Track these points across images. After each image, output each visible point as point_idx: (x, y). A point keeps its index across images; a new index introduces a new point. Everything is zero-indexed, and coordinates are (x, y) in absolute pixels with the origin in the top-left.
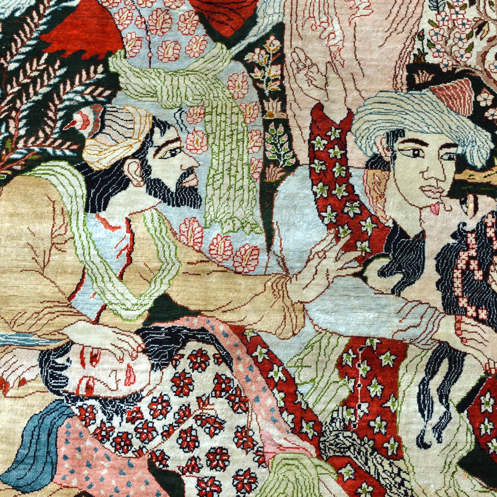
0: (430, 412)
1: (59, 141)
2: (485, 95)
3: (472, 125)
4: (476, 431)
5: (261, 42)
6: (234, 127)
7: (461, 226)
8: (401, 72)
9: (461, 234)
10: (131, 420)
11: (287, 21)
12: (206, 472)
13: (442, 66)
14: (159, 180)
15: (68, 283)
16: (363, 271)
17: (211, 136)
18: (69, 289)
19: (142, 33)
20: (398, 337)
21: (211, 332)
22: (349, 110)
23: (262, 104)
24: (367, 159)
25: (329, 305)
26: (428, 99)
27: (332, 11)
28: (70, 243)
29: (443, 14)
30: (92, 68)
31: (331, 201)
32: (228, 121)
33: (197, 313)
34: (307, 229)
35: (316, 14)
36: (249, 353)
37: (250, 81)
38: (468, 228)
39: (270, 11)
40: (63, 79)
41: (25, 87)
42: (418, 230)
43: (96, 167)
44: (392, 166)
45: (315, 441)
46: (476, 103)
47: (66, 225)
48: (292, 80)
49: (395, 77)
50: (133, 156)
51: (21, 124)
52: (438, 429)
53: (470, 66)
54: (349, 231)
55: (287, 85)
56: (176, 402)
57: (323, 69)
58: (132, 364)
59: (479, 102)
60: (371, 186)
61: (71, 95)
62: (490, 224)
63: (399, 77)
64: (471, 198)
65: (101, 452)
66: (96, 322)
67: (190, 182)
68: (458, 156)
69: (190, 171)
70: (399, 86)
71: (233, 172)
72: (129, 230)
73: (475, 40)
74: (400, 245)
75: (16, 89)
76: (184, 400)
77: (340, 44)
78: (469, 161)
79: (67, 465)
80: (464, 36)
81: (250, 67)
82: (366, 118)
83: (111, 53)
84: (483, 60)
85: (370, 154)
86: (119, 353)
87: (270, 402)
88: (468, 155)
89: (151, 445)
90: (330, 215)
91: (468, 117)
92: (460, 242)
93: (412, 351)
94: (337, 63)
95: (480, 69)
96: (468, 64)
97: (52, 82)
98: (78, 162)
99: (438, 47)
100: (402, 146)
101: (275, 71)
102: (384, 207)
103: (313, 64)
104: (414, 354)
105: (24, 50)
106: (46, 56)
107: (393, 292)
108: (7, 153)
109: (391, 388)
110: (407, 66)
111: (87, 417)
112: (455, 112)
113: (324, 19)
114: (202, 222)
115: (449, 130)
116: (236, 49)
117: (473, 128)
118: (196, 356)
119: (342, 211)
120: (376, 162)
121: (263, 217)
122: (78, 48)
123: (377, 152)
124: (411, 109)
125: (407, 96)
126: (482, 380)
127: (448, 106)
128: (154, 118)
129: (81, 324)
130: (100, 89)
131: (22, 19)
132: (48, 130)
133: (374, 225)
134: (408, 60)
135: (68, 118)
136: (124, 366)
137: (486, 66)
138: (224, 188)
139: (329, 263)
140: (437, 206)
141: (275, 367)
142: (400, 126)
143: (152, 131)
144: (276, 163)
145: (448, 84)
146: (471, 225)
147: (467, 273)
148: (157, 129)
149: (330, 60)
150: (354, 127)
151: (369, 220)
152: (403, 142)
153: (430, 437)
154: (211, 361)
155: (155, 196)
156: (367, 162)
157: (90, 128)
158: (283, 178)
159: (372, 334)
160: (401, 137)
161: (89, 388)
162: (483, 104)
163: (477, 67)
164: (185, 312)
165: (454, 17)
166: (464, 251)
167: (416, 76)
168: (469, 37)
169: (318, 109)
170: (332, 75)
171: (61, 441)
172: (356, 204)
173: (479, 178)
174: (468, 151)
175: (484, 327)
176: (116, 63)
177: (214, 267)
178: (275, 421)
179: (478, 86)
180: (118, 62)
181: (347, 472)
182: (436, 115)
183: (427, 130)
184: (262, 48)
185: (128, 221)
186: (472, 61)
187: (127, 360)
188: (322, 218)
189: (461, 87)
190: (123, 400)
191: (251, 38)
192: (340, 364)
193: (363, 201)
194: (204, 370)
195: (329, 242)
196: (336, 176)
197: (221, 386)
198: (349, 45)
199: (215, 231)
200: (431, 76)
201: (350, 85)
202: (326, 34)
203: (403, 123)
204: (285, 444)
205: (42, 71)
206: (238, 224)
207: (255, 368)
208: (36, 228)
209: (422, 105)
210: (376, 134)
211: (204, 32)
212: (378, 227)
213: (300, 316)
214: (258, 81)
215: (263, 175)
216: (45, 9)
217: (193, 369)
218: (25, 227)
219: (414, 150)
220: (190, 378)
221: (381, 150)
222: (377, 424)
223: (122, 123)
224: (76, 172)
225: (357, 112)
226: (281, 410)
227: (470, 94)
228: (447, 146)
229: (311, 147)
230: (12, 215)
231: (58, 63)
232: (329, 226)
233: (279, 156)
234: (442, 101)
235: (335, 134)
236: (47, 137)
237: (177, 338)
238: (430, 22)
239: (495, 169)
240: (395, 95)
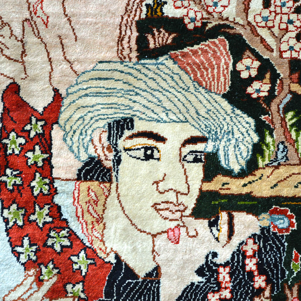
2: (247, 62)
3: (228, 107)
7: (210, 257)
8: (129, 33)
9: (210, 269)
13: (187, 21)
22: (56, 91)
24: (80, 165)
26: (167, 71)
31: (29, 230)
38: (219, 260)
42: (150, 267)
44: (114, 174)
46: (235, 74)
49: (121, 39)
53: (227, 19)
54: (56, 271)
57: (18, 31)
59: (239, 72)
60: (85, 207)
62: (250, 253)
63: (126, 39)
64: (224, 216)
68: (207, 155)
70: (126, 52)
74: (125, 288)
78: (223, 163)
82: (80, 102)
84: (246, 9)
85: (84, 157)
88: (221, 153)
90: (27, 250)
91: (224, 96)
92: (208, 280)
94: (38, 21)
95: (241, 22)
96: (225, 15)
100: (129, 144)
102: (102, 235)
110: (137, 23)
112: (205, 88)
115: (195, 116)
117: (229, 112)
119: (45, 245)
120: (92, 170)
123: (94, 154)
124: (143, 86)
125: (138, 67)
127: (196, 80)
133: (89, 261)
134: (138, 14)
137: (250, 19)
140: (176, 231)
142: (128, 113)
145: (196, 47)
149: (28, 16)
150: (63, 117)
151: (82, 254)
152: (131, 137)
156: (80, 171)
160: (129, 129)
162: (244, 75)
163: (238, 20)
166: (214, 292)
167: (150, 37)
169: (12, 91)
170: (31, 39)
172: (64, 233)
173: (235, 187)
174: (221, 148)
179: (238, 48)
182: (178, 95)
183: (165, 118)
186: (231, 10)
188: (18, 255)
189: (214, 51)
193: (73, 228)
195: (28, 287)
196: (36, 193)
200: (171, 37)
201: (56, 54)
203: (131, 108)
209: (159, 80)
210: (94, 126)
212: (95, 264)
219: (146, 149)
221: (100, 151)
225: (68, 94)
227: (226, 60)
228: (193, 140)
229: (2, 148)
232: (27, 266)
234: (187, 73)
235: (35, 128)
239: (258, 173)
240: (120, 67)
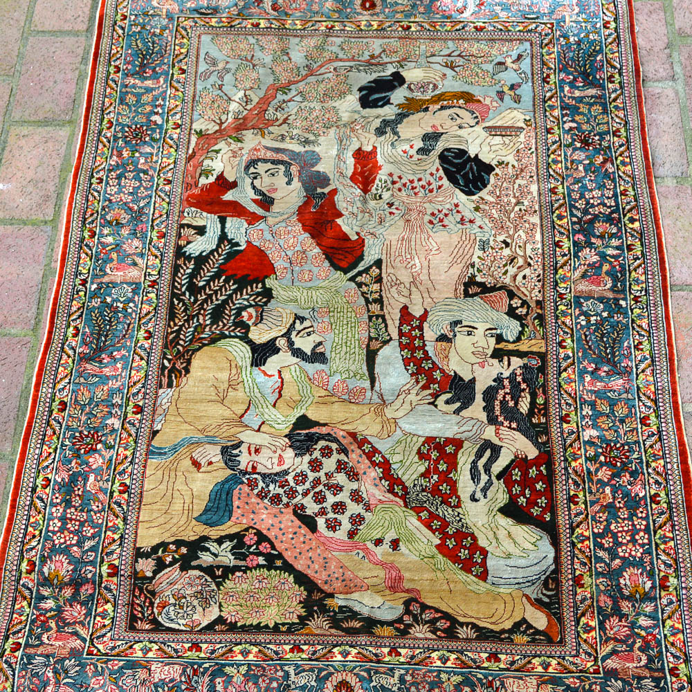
0: (479, 480)
1: (233, 328)
2: (516, 300)
3: (507, 318)
4: (510, 492)
5: (367, 270)
6: (349, 319)
7: (499, 375)
8: (460, 287)
10: (282, 487)
11: (384, 257)
12: (331, 515)
13: (487, 283)
14: (299, 349)
15: (239, 409)
16: (434, 401)
17: (334, 325)
18: (240, 412)
19: (288, 265)
20: (458, 436)
21: (334, 435)
22: (425, 309)
23: (367, 306)
25: (412, 420)
26: (478, 303)
27: (414, 252)
28: (241, 385)
29: (488, 253)
30: (255, 285)
31: (413, 359)
32: (345, 316)
34: (398, 376)
35: (403, 254)
36: (360, 447)
37: (360, 293)
38: (503, 376)
39: (373, 252)
40: (235, 291)
41: (210, 296)
42: (471, 377)
43: (258, 342)
44: (453, 340)
45: (403, 498)
46: (510, 305)
47: (239, 374)
48: (387, 292)
49: (456, 290)
50: (282, 336)
51: (207, 318)
52: (485, 490)
53: (506, 283)
54: (425, 378)
55: (384, 295)
56: (311, 476)
57: (408, 286)
58: (282, 454)
59: (512, 304)
60: (440, 351)
61: (240, 301)
62: (518, 374)
63: (459, 290)
64: (506, 358)
65: (261, 505)
66: (258, 430)
67: (320, 349)
68: (497, 335)
69: (320, 343)
70: (458, 295)
71: (348, 344)
72: (280, 377)
73: (509, 267)
74: (459, 386)
75: (204, 297)
76: (317, 474)
77: (419, 271)
78: (505, 338)
79: (239, 511)
80: (501, 266)
81: (360, 285)
82: (437, 314)
83: (267, 276)
84: (515, 280)
85: (439, 334)
86: (273, 448)
87: (373, 474)
88: (504, 334)
89: (295, 501)
90: (412, 367)
92: (499, 384)
93: (466, 444)
94: (417, 282)
95: (513, 285)
97: (228, 293)
98: (245, 339)
99: (484, 272)
101: (376, 287)
102: (448, 363)
103: (401, 283)
104: (468, 446)
105: (209, 274)
106: (224, 277)
107: (454, 413)
108: (198, 334)
109: (453, 465)
111: (252, 484)
112: (496, 310)
113: (409, 257)
114: (328, 373)
115: (491, 320)
116: (350, 275)
118: (324, 450)
119: (421, 366)
120: (443, 338)
121: (368, 370)
122: (245, 273)
123: (443, 333)
124: (467, 308)
125: (464, 301)
126: (512, 461)
127: (491, 306)
128: (296, 314)
129: (248, 432)
130: (260, 298)
131: (208, 256)
132: (225, 321)
133: (441, 375)
134: (464, 280)
135: (238, 314)
136: (277, 455)
137: (517, 283)
138: (342, 353)
139: (412, 397)
140: (483, 363)
141: (377, 455)
142: (459, 318)
143: (294, 322)
144: (377, 339)
145: (491, 294)
146: (506, 374)
147: (504, 403)
148: (297, 321)
149: (412, 280)
150: (428, 319)
151: (438, 371)
152: (461, 327)
153: (479, 495)
154: (335, 452)
155: (297, 357)
156: (437, 338)
157: (253, 320)
158: (381, 347)
159: (440, 435)
160: (460, 324)
161: (254, 468)
162: (514, 306)
163: (511, 284)
164: (317, 424)
165: (495, 254)
166: (501, 389)
167: (469, 289)
168: (504, 266)
170: (413, 289)
171: (235, 498)
172: (430, 361)
173: (511, 347)
174: (504, 332)
175: (514, 432)
176: (269, 283)
177: (337, 399)
178: (376, 486)
179: (511, 295)
180: (272, 281)
181: (424, 515)
182: (483, 312)
183: (477, 321)
184: (367, 274)
185: (279, 372)
186: (507, 280)
187: (279, 451)
188: (407, 370)
189: (500, 296)
190: (276, 474)
191: (360, 267)
192: (419, 452)
193: (434, 360)
194: (330, 457)
195: (412, 384)
196: (416, 345)
197: (341, 466)
198: (425, 271)
199: (337, 378)
200: (480, 289)
201: (425, 295)
202: (410, 265)
203: (461, 317)
204: (383, 499)
205: (221, 287)
206: (352, 374)
207: (363, 456)
208: (219, 375)
209: (474, 306)
210: (444, 323)
211: (329, 265)
212: (444, 376)
213: (393, 426)
214: (365, 293)
215: (368, 346)
216: (222, 251)
217: (323, 456)
218: (211, 375)
219: (468, 332)
220: (321, 462)
221: (446, 332)
222: (444, 488)
223: (275, 318)
224: (245, 344)
225: (431, 311)
226: (381, 479)
227: (506, 300)
228: (490, 329)
229: (400, 330)
230: (203, 368)
231: (232, 282)
232: (412, 375)
233: (379, 335)
234: (487, 304)
235: (416, 323)
236: (224, 325)
237: (312, 439)
238: (479, 257)
239: (522, 342)
240: (455, 300)
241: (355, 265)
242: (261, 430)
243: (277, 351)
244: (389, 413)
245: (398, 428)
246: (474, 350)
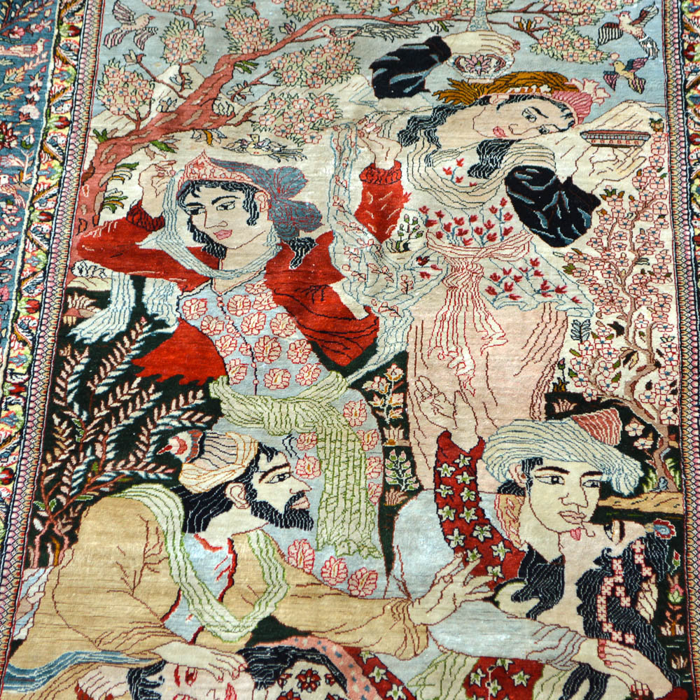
1: (153, 465)
2: (634, 425)
3: (619, 454)
5: (381, 371)
6: (350, 454)
7: (606, 552)
8: (539, 401)
9: (605, 560)
11: (410, 349)
13: (585, 395)
14: (265, 503)
15: (162, 605)
16: (494, 596)
17: (324, 463)
18: (162, 610)
19: (248, 360)
20: (533, 657)
21: (322, 652)
22: (480, 438)
23: (382, 431)
24: (500, 485)
25: (455, 627)
26: (570, 428)
27: (461, 340)
28: (164, 563)
29: (587, 344)
30: (191, 393)
31: (459, 524)
32: (344, 448)
33: (307, 634)
34: (432, 553)
35: (444, 343)
36: (365, 673)
37: (369, 409)
38: (612, 554)
39: (392, 340)
40: (158, 403)
41: (115, 411)
42: (556, 555)
43: (195, 490)
44: (527, 492)
46: (624, 433)
47: (162, 545)
48: (416, 408)
49: (532, 405)
50: (236, 480)
51: (109, 448)
53: (617, 396)
54: (479, 556)
55: (410, 413)
57: (451, 398)
58: (232, 683)
59: (628, 432)
60: (504, 510)
61: (165, 420)
62: (638, 550)
63: (537, 406)
64: (616, 524)
66: (193, 642)
67: (300, 504)
68: (602, 483)
69: (301, 494)
70: (536, 415)
71: (349, 496)
72: (232, 551)
73: (623, 369)
74: (536, 570)
75: (104, 412)
77: (471, 373)
78: (615, 489)
80: (609, 366)
81: (369, 396)
82: (499, 446)
83: (211, 379)
84: (633, 390)
85: (503, 480)
86: (218, 673)
88: (614, 483)
90: (457, 538)
91: (615, 447)
92: (604, 568)
93: (548, 671)
94: (467, 392)
95: (629, 399)
96: (616, 393)
97: (145, 406)
99: (581, 376)
100: (539, 473)
101: (396, 399)
102: (518, 531)
103: (439, 393)
104: (551, 674)
105: (113, 374)
106: (138, 380)
107: (528, 616)
108: (94, 475)
110: (545, 395)
112: (601, 441)
113: (453, 348)
114: (314, 544)
115: (592, 458)
116: (352, 378)
117: (620, 457)
118: (305, 676)
119: (471, 535)
120: (509, 488)
121: (382, 541)
122: (175, 373)
123: (510, 479)
124: (551, 438)
125: (546, 424)
127: (592, 435)
128: (260, 444)
129: (176, 645)
130: (199, 415)
131: (112, 344)
132: (140, 454)
133: (507, 550)
134: (546, 389)
135: (163, 442)
136: (224, 685)
137: (636, 396)
138: (339, 511)
139: (456, 588)
140: (578, 531)
141: (395, 687)
142: (538, 455)
143: (257, 458)
144: (397, 488)
145: (592, 414)
146: (617, 550)
147: (612, 600)
148: (263, 456)
149: (458, 388)
150: (485, 455)
151: (501, 544)
152: (540, 470)
154: (323, 681)
155: (262, 517)
156: (500, 488)
157: (187, 453)
158: (404, 502)
159: (504, 655)
160: (538, 464)
162: (632, 434)
163: (626, 397)
164: (293, 632)
165: (599, 346)
166: (609, 577)
167: (556, 405)
168: (615, 366)
169: (445, 437)
170: (460, 404)
172: (487, 527)
173: (625, 504)
174: (614, 479)
175: (631, 651)
176: (216, 389)
177: (327, 590)
179: (627, 416)
180: (220, 387)
182: (579, 445)
183: (568, 459)
184: (383, 377)
185: (231, 542)
186: (620, 391)
187: (228, 679)
188: (449, 542)
189: (607, 417)
191: (371, 365)
192: (467, 683)
193: (494, 525)
194: (314, 690)
195: (456, 566)
196: (464, 500)
198: (480, 374)
199: (329, 553)
200: (573, 405)
202: (454, 363)
203: (540, 451)
205: (134, 396)
206: (354, 547)
207: (372, 689)
209: (563, 434)
210: (511, 462)
211: (317, 360)
212: (511, 552)
213: (423, 637)
214: (378, 409)
215: (382, 499)
216: (137, 335)
217: (302, 688)
218: (114, 546)
219: (553, 477)
220: (299, 698)
221: (515, 477)
223: (224, 449)
224: (172, 494)
225: (489, 441)
227: (617, 425)
228: (591, 473)
229: (437, 474)
230: (100, 534)
231: (153, 387)
232: (456, 550)
233: (401, 481)
234: (586, 430)
235: (463, 462)
236: (138, 461)
237: (285, 658)
238: (572, 351)
239: (644, 496)
240: (531, 424)
241: (361, 362)
242: (199, 640)
243: (227, 505)
244: (417, 614)
245: (431, 641)
246: (563, 508)
